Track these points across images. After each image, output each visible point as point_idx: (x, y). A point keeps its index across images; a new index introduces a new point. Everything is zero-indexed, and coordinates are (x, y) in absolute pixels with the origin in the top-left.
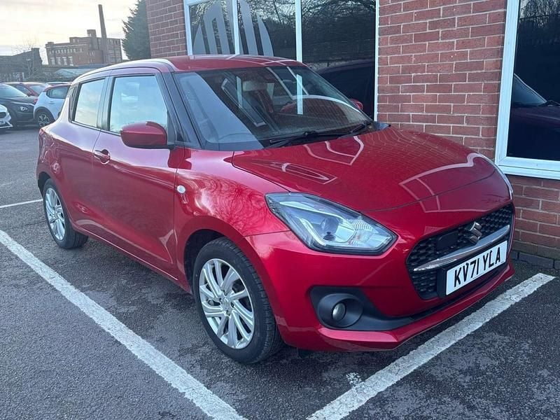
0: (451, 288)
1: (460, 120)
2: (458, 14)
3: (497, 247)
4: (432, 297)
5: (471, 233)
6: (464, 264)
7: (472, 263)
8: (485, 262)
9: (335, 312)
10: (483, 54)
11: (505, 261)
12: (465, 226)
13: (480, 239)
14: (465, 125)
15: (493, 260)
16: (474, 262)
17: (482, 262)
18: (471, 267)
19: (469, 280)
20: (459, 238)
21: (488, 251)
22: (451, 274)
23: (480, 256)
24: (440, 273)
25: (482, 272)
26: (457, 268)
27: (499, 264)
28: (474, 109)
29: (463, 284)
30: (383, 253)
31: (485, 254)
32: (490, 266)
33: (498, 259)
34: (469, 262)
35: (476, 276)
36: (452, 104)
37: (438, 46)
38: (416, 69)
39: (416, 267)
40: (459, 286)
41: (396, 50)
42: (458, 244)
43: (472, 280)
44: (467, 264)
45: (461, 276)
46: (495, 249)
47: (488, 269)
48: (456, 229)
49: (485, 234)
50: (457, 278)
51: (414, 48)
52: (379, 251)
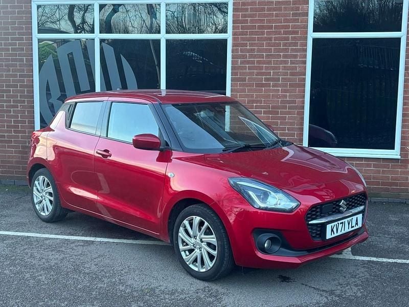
0: (329, 236)
1: (284, 129)
2: (282, 75)
3: (356, 216)
4: (318, 240)
5: (340, 206)
6: (336, 223)
7: (341, 223)
8: (349, 224)
9: (266, 245)
10: (296, 96)
11: (361, 226)
12: (337, 202)
13: (346, 210)
14: (287, 131)
15: (354, 224)
16: (342, 223)
17: (347, 224)
18: (340, 226)
19: (339, 233)
20: (334, 208)
21: (351, 218)
22: (329, 227)
23: (346, 220)
24: (323, 226)
25: (347, 230)
26: (333, 224)
27: (357, 227)
28: (291, 124)
29: (336, 235)
30: (293, 211)
31: (349, 219)
32: (352, 227)
33: (357, 224)
34: (339, 222)
35: (343, 232)
36: (279, 121)
37: (270, 91)
38: (257, 102)
39: (310, 221)
40: (333, 236)
41: (244, 91)
42: (334, 212)
43: (341, 233)
44: (338, 223)
45: (335, 230)
46: (354, 218)
47: (351, 229)
48: (332, 203)
49: (348, 209)
50: (332, 230)
51: (255, 91)
52: (291, 210)
